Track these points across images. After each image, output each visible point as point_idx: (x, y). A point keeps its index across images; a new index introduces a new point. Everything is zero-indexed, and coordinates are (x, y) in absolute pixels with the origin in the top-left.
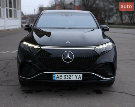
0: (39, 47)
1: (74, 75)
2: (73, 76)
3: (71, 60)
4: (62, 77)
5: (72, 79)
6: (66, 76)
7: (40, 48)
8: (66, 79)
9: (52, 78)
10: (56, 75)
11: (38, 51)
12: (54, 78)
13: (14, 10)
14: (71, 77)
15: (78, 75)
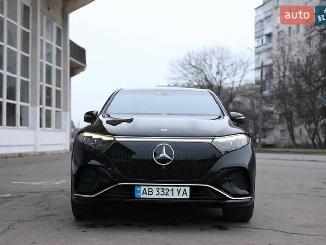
0: (112, 139)
1: (175, 189)
2: (173, 190)
3: (170, 160)
4: (152, 192)
5: (170, 196)
6: (160, 191)
7: (114, 140)
8: (160, 196)
9: (134, 195)
10: (142, 188)
11: (110, 145)
12: (137, 195)
13: (56, 111)
14: (170, 193)
15: (183, 189)
